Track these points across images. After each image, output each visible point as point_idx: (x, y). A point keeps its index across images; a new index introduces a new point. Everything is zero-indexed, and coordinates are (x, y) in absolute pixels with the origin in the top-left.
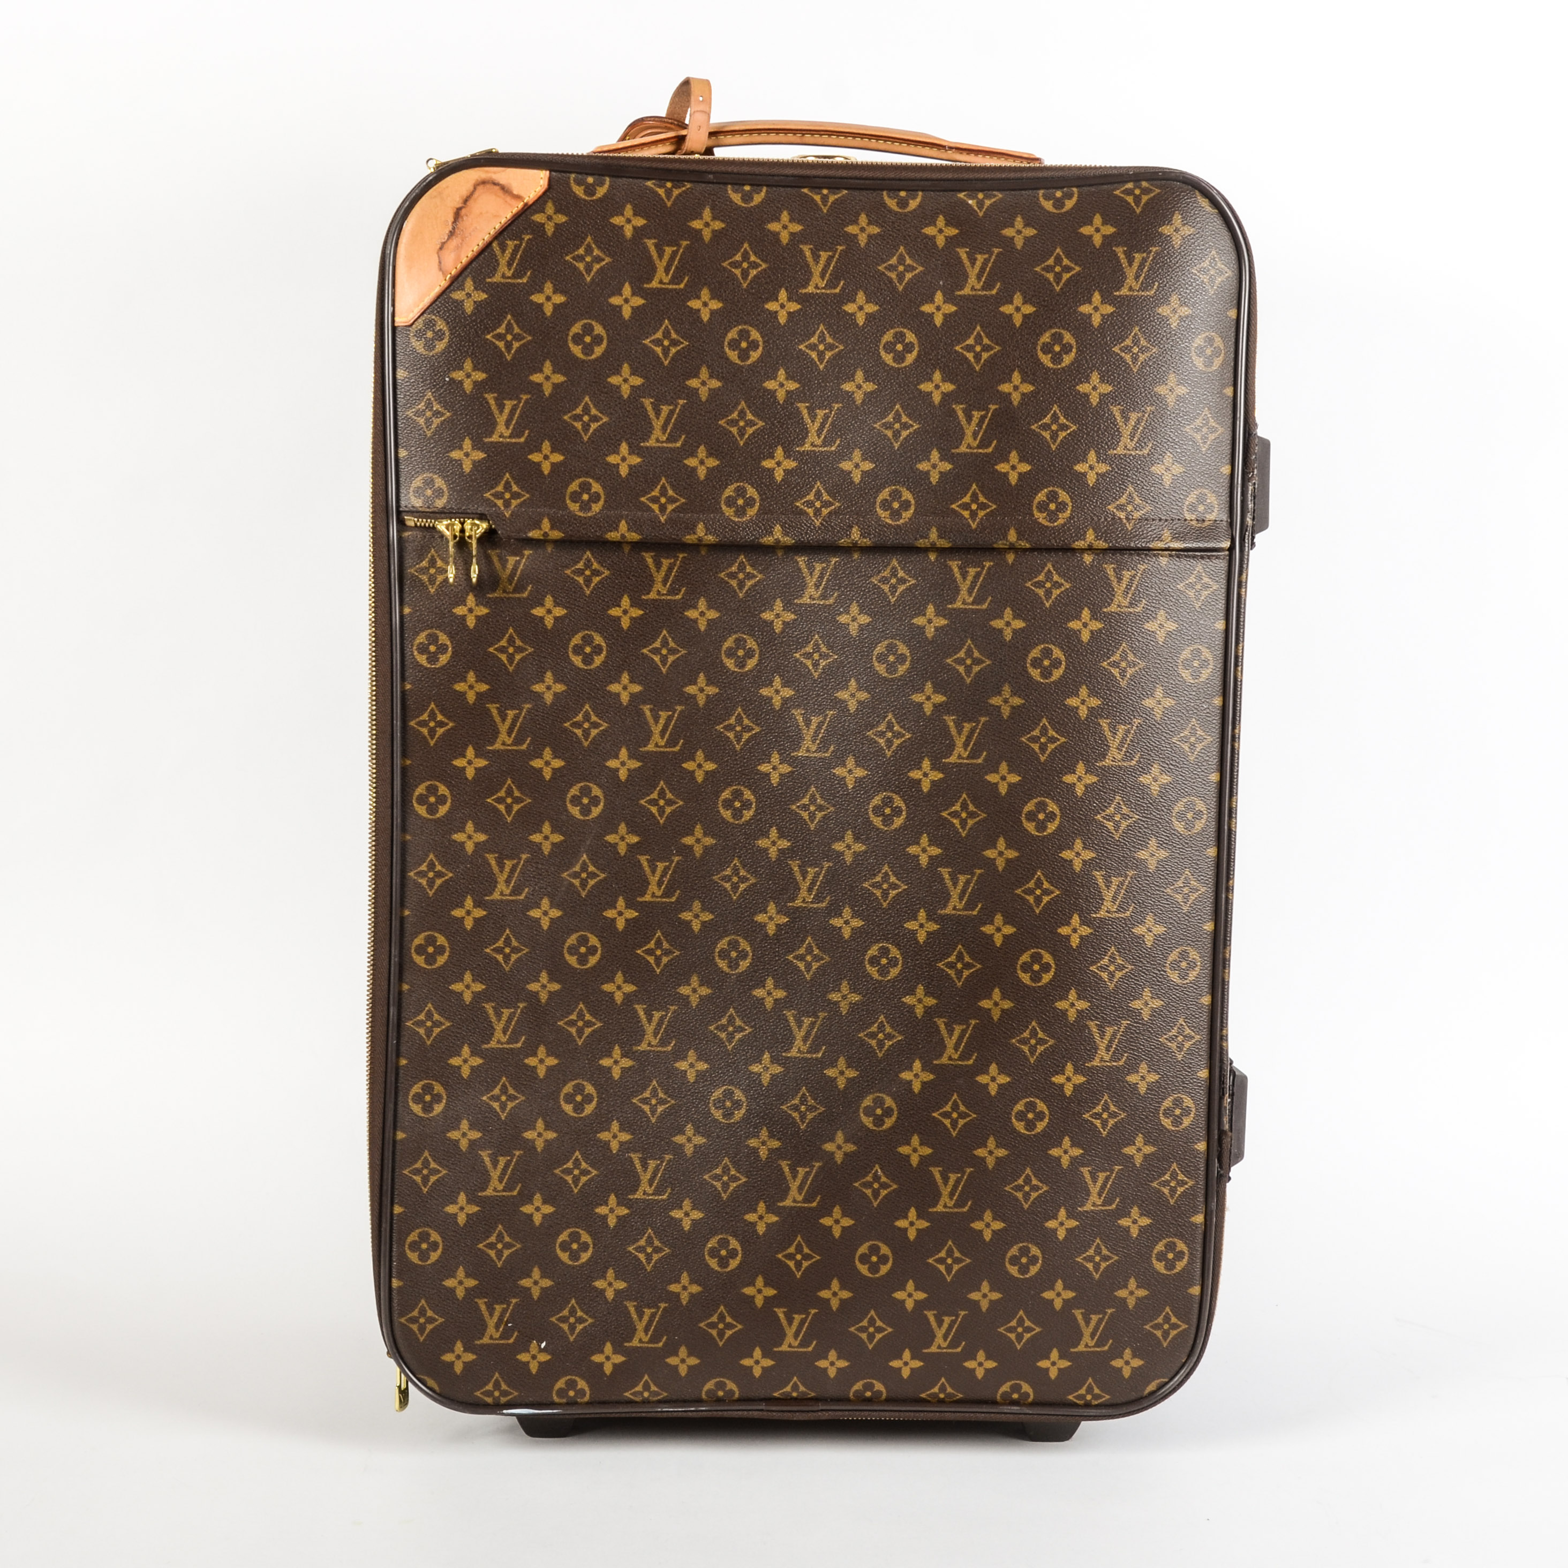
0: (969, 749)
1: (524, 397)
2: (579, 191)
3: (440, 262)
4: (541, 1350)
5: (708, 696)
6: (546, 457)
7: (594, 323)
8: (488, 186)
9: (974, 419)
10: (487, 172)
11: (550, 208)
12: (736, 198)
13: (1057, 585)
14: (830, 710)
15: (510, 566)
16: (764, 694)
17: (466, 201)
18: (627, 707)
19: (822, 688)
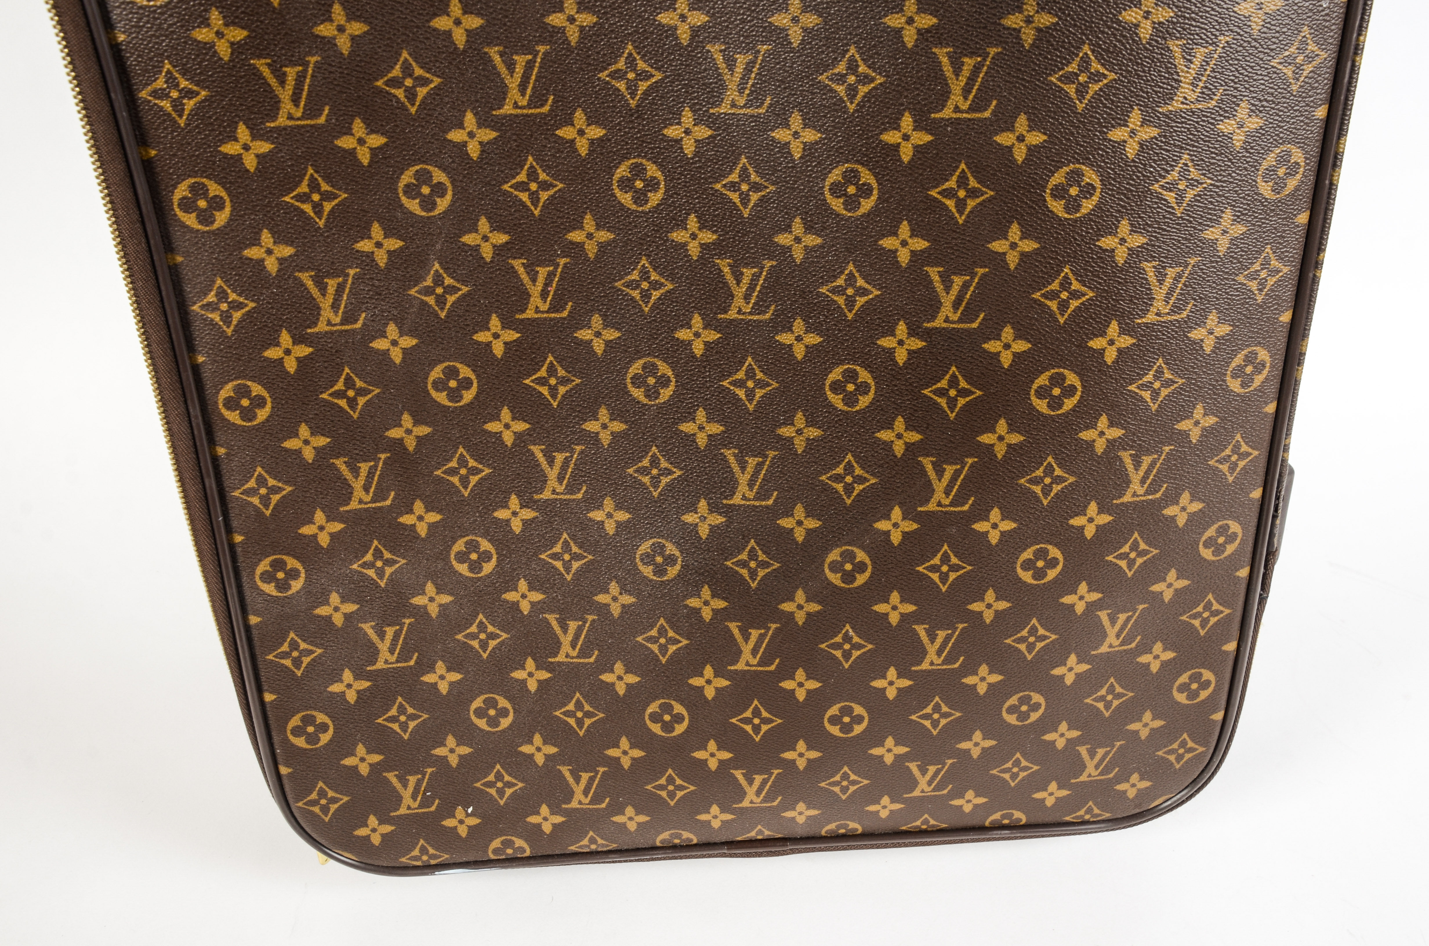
4: (468, 815)
5: (582, 28)
14: (763, 43)
16: (664, 21)
18: (465, 51)
19: (749, 9)
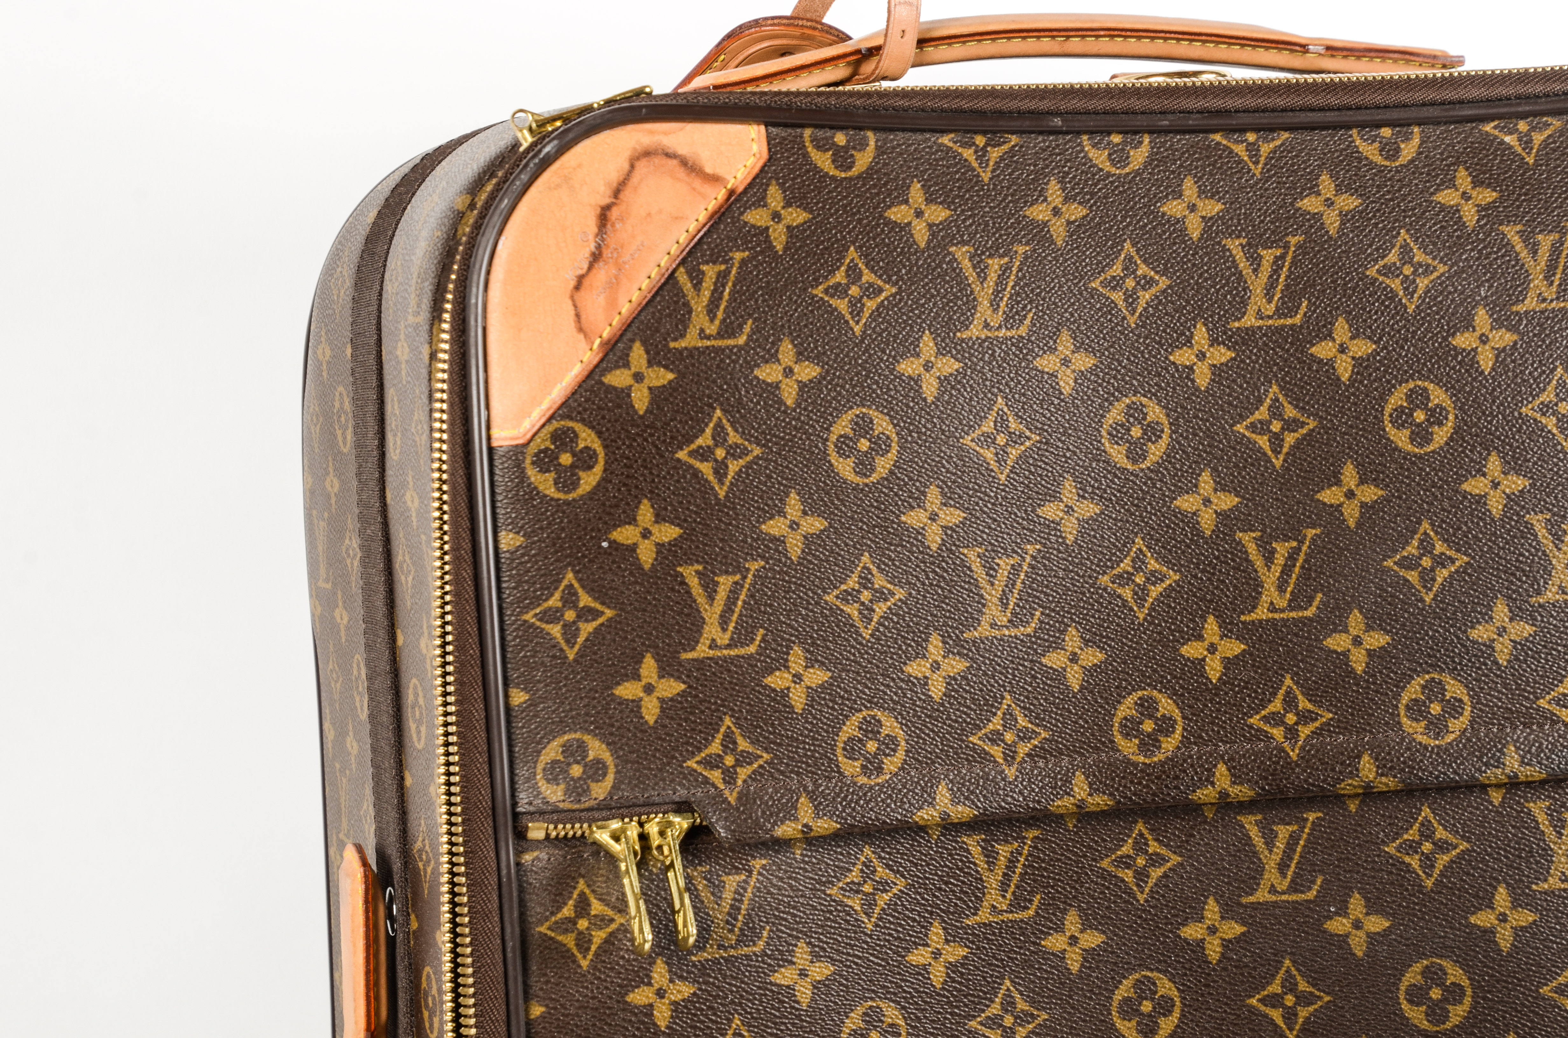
1: (753, 565)
2: (823, 161)
3: (578, 316)
6: (797, 678)
7: (872, 413)
8: (657, 160)
10: (652, 132)
11: (775, 196)
12: (1099, 157)
17: (617, 193)
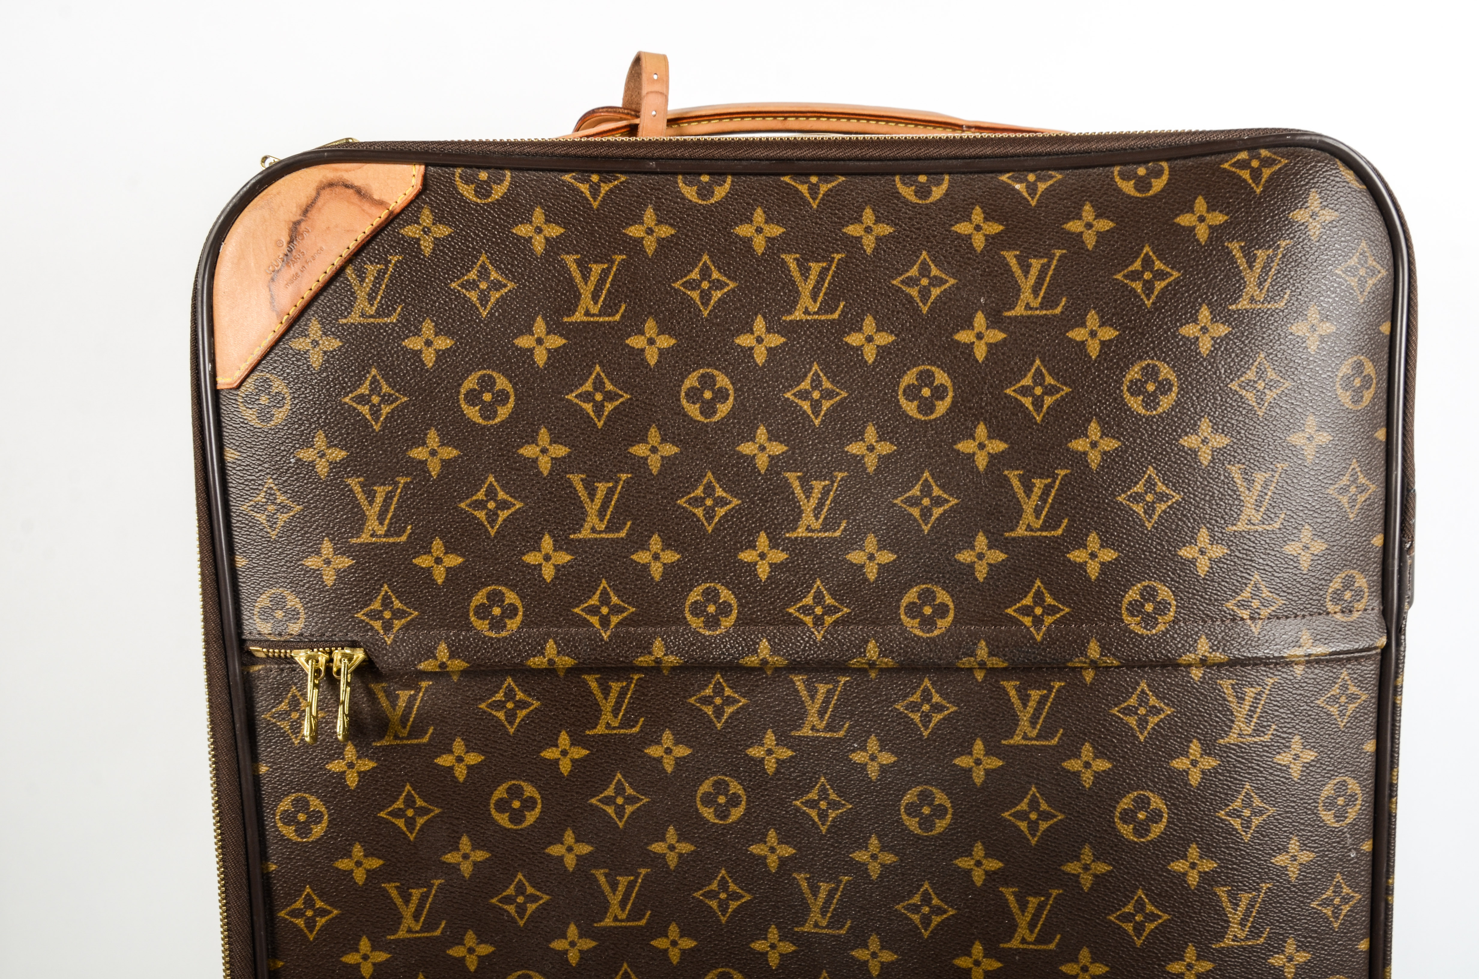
0: (1036, 931)
1: (402, 481)
2: (467, 191)
3: (272, 298)
5: (680, 855)
6: (438, 561)
7: (495, 374)
8: (337, 190)
9: (1036, 489)
10: (336, 170)
11: (426, 217)
12: (690, 192)
13: (1154, 711)
14: (845, 875)
15: (402, 703)
16: (755, 851)
17: (306, 212)
18: (573, 873)
19: (832, 845)
